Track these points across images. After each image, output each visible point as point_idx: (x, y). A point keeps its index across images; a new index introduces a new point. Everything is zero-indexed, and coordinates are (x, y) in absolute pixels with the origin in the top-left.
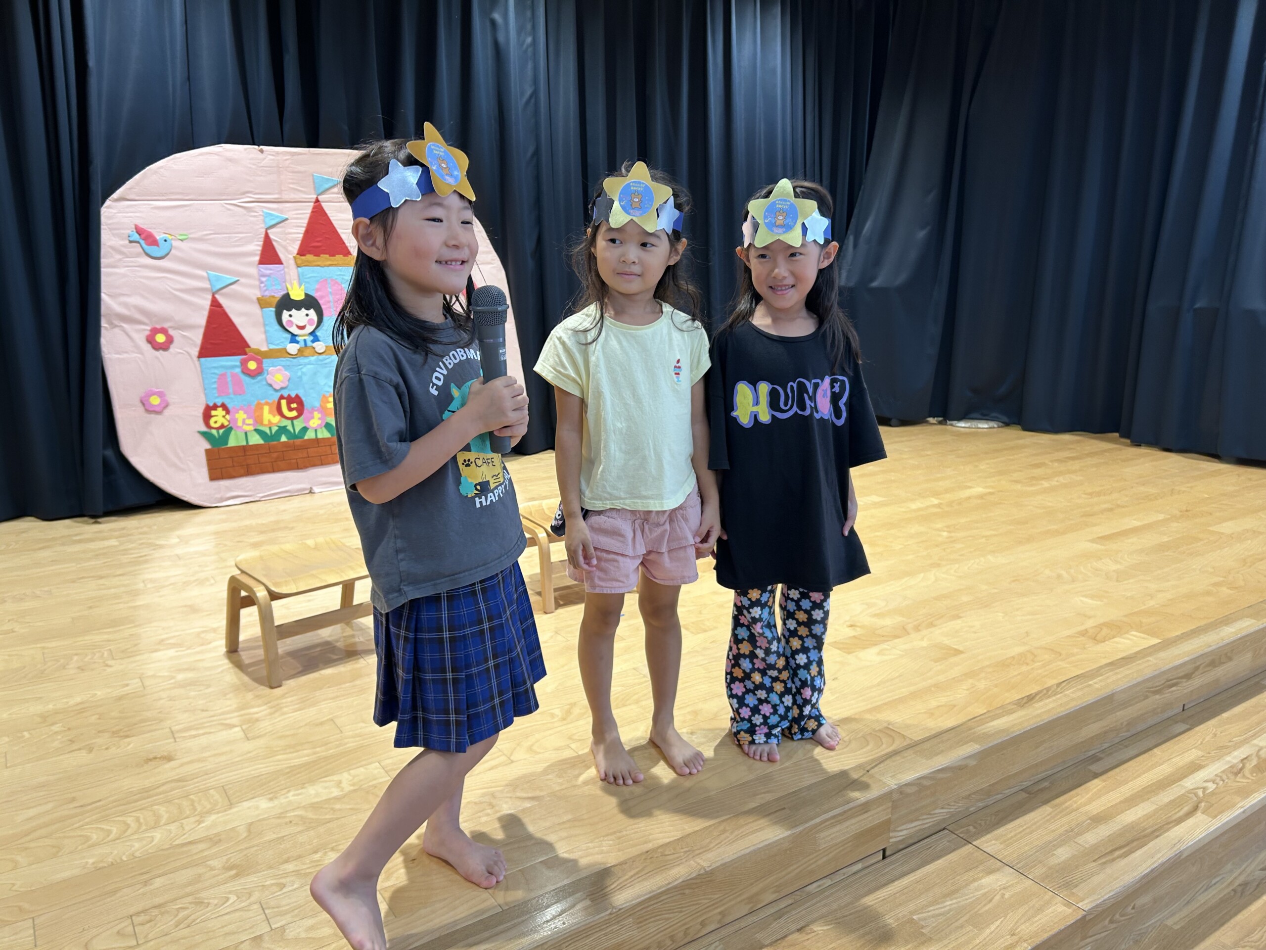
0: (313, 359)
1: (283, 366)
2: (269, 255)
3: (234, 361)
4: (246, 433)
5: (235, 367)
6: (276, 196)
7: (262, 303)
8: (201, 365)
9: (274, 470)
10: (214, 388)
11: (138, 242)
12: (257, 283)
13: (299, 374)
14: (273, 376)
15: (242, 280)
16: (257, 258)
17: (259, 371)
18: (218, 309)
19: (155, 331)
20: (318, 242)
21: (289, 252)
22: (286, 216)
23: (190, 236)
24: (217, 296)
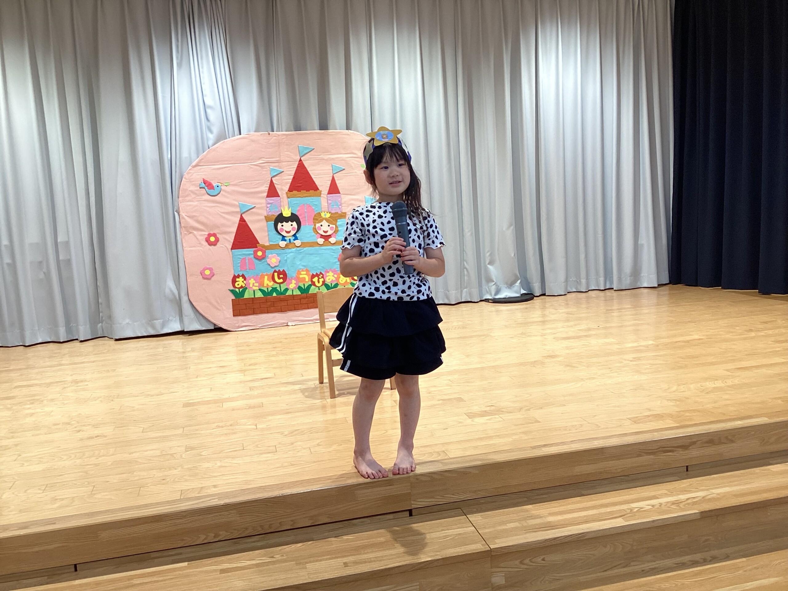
1: (277, 254)
2: (272, 192)
3: (250, 251)
4: (254, 291)
5: (250, 254)
6: (277, 159)
7: (267, 219)
8: (232, 253)
9: (268, 312)
10: (239, 266)
11: (204, 188)
12: (265, 208)
13: (286, 258)
14: (271, 260)
15: (257, 206)
16: (266, 194)
17: (263, 257)
18: (243, 223)
19: (210, 235)
20: (300, 183)
23: (231, 183)
24: (243, 215)
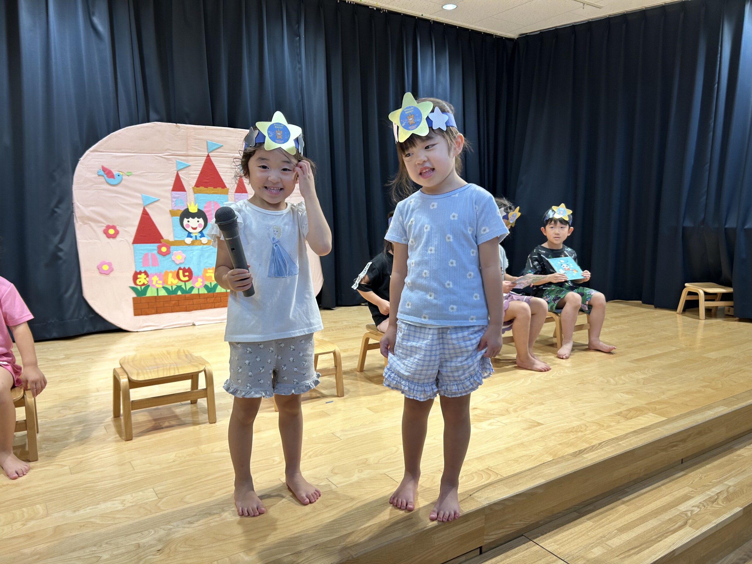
0: (200, 247)
1: (182, 250)
2: (178, 186)
3: (154, 247)
4: (157, 289)
5: (153, 250)
6: (185, 152)
7: (173, 213)
8: (134, 248)
9: (172, 312)
10: (140, 262)
11: (103, 176)
12: (170, 202)
13: (191, 255)
14: (176, 256)
15: (162, 200)
16: (171, 188)
17: (168, 253)
18: (147, 216)
19: (108, 227)
20: (208, 179)
21: (190, 185)
22: (190, 164)
23: (134, 173)
24: (147, 209)
